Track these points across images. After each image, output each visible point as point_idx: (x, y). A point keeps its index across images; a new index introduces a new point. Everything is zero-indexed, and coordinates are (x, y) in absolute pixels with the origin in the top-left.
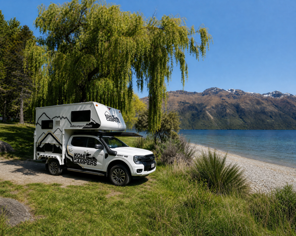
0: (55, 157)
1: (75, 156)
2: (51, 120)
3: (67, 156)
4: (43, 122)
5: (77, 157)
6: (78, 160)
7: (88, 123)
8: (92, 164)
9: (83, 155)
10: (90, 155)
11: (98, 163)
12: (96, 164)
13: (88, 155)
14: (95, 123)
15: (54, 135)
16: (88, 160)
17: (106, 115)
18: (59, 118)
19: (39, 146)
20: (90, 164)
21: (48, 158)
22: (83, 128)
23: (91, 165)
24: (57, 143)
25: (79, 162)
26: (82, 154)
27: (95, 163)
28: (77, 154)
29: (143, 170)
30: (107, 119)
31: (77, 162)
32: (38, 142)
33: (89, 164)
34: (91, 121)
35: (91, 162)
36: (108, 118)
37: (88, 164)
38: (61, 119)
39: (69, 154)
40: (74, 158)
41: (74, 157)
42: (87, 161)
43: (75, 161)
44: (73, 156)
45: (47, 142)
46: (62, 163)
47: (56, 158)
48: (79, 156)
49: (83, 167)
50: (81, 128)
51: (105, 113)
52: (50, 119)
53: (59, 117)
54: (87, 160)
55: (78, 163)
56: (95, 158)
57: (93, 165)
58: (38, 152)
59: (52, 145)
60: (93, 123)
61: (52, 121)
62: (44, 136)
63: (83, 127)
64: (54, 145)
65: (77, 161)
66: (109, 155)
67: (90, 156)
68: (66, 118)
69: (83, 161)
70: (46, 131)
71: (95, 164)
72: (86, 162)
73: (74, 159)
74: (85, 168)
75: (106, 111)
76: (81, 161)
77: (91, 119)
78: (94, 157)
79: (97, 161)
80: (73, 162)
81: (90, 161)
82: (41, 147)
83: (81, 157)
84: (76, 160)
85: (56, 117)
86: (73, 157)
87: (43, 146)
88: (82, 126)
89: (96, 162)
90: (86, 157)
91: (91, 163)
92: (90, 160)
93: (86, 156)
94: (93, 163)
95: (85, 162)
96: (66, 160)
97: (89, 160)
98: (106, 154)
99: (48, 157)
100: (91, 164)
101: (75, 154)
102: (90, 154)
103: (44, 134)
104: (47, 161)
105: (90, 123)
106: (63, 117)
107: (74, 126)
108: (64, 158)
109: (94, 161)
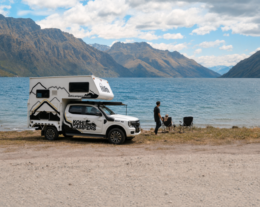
0: (52, 124)
3: (65, 122)
4: (38, 91)
5: (76, 124)
6: (77, 126)
7: (87, 93)
8: (92, 129)
9: (82, 122)
10: (90, 121)
11: (97, 128)
12: (95, 129)
13: (87, 121)
14: (93, 94)
15: (51, 103)
17: (101, 87)
19: (33, 114)
20: (89, 129)
21: (44, 125)
23: (90, 130)
24: (54, 111)
25: (78, 128)
26: (81, 121)
27: (95, 128)
28: (76, 121)
30: (102, 90)
31: (76, 128)
33: (89, 130)
34: (90, 92)
35: (90, 127)
37: (87, 129)
38: (58, 89)
39: (67, 120)
40: (73, 124)
41: (73, 123)
42: (86, 127)
44: (72, 123)
45: (43, 110)
46: (59, 129)
47: (54, 125)
48: (78, 122)
49: (82, 132)
50: (79, 98)
52: (46, 88)
53: (56, 87)
54: (87, 126)
55: (77, 129)
57: (92, 130)
58: (32, 120)
59: (48, 113)
60: (92, 93)
61: (48, 91)
62: (38, 104)
63: (81, 97)
64: (51, 113)
65: (76, 127)
66: (107, 121)
67: (89, 123)
68: (64, 88)
69: (82, 127)
70: (42, 100)
71: (94, 129)
72: (85, 127)
73: (73, 125)
74: (84, 132)
75: (100, 83)
76: (80, 126)
78: (93, 122)
79: (96, 126)
80: (72, 128)
81: (89, 127)
82: (35, 115)
83: (80, 124)
84: (75, 126)
85: (53, 87)
86: (71, 124)
87: (38, 115)
88: (80, 96)
89: (95, 127)
90: (85, 123)
91: (90, 128)
92: (90, 126)
93: (86, 122)
94: (93, 129)
95: (84, 128)
98: (105, 120)
100: (91, 129)
101: (74, 120)
102: (89, 120)
103: (39, 102)
104: (43, 129)
105: (89, 93)
106: (60, 87)
107: (72, 96)
108: (63, 125)
109: (93, 127)
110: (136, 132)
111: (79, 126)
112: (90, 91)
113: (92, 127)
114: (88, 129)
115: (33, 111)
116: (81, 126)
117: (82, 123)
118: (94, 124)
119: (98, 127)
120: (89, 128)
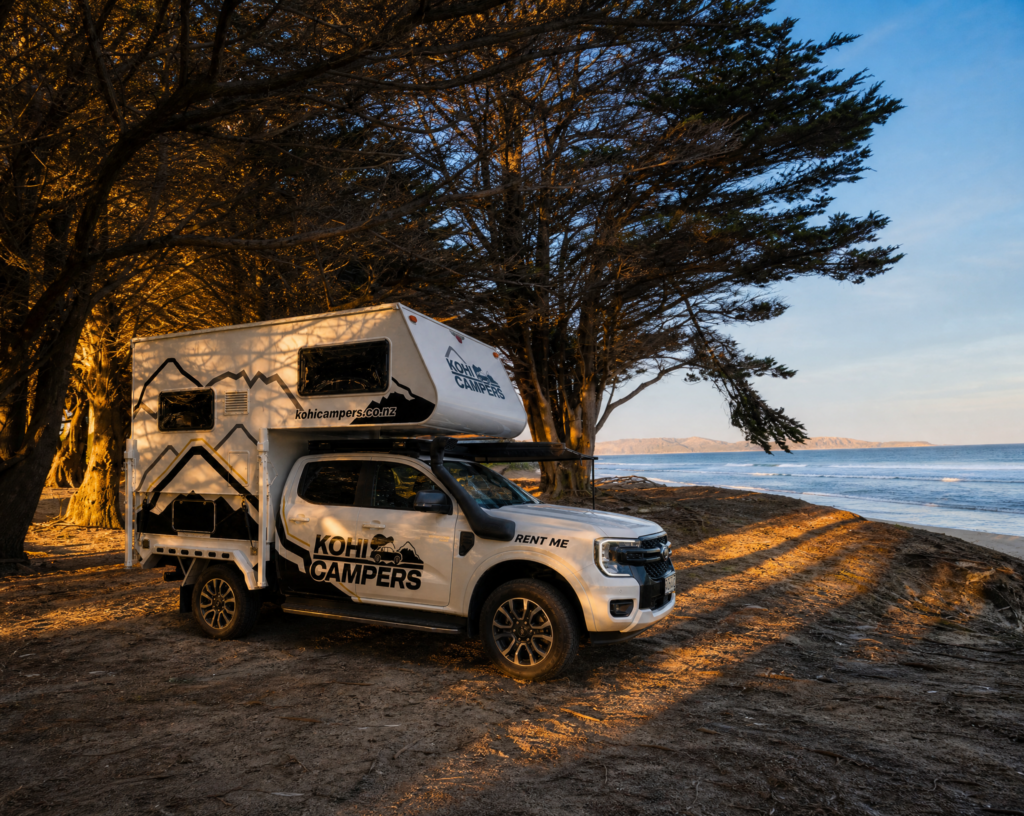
0: (226, 555)
1: (320, 550)
2: (204, 388)
3: (279, 546)
4: (165, 397)
5: (330, 554)
6: (335, 566)
7: (377, 398)
8: (401, 580)
9: (354, 543)
10: (391, 539)
11: (426, 576)
12: (418, 582)
13: (380, 540)
14: (409, 398)
15: (221, 456)
16: (383, 564)
17: (451, 365)
18: (243, 379)
19: (148, 507)
20: (389, 581)
21: (191, 559)
22: (353, 423)
23: (393, 585)
24: (233, 491)
25: (336, 576)
26: (350, 540)
27: (414, 576)
28: (327, 537)
29: (636, 604)
31: (330, 575)
32: (143, 490)
33: (386, 585)
34: (392, 388)
35: (395, 572)
37: (379, 583)
38: (251, 383)
39: (288, 538)
40: (315, 557)
41: (316, 550)
42: (374, 570)
43: (319, 569)
44: (310, 548)
45: (186, 491)
46: (254, 581)
47: (230, 559)
48: (337, 546)
49: (354, 599)
50: (346, 423)
51: (447, 355)
52: (199, 385)
53: (243, 374)
54: (377, 563)
55: (332, 581)
56: (411, 552)
57: (402, 586)
58: (145, 536)
59: (210, 504)
60: (402, 396)
61: (208, 396)
62: (170, 460)
63: (352, 419)
64: (221, 500)
65: (326, 571)
66: (476, 537)
67: (389, 548)
68: (276, 378)
69: (358, 568)
70: (183, 441)
71: (414, 584)
72: (370, 572)
73: (314, 561)
74: (365, 600)
75: (450, 348)
76: (347, 567)
77: (391, 381)
78: (409, 547)
79: (421, 568)
80: (309, 576)
81: (389, 570)
82: (159, 508)
83: (348, 554)
84: (324, 567)
85: (229, 374)
86: (307, 553)
87: (168, 509)
88: (348, 413)
89: (419, 574)
90: (369, 551)
91: (394, 579)
92: (391, 564)
93: (374, 547)
94: (406, 580)
95: (366, 576)
96: (275, 565)
97: (387, 562)
98: (464, 535)
99: (192, 554)
100: (397, 583)
101: (319, 537)
103: (170, 451)
104: (187, 575)
105: (387, 397)
106: (259, 375)
107: (311, 415)
108: (268, 559)
109: (407, 570)
110: (642, 606)
111: (341, 565)
112: (392, 384)
113: (403, 572)
114: (383, 580)
115: (146, 493)
116: (353, 567)
117: (358, 548)
118: (409, 557)
119: (433, 570)
120: (387, 577)
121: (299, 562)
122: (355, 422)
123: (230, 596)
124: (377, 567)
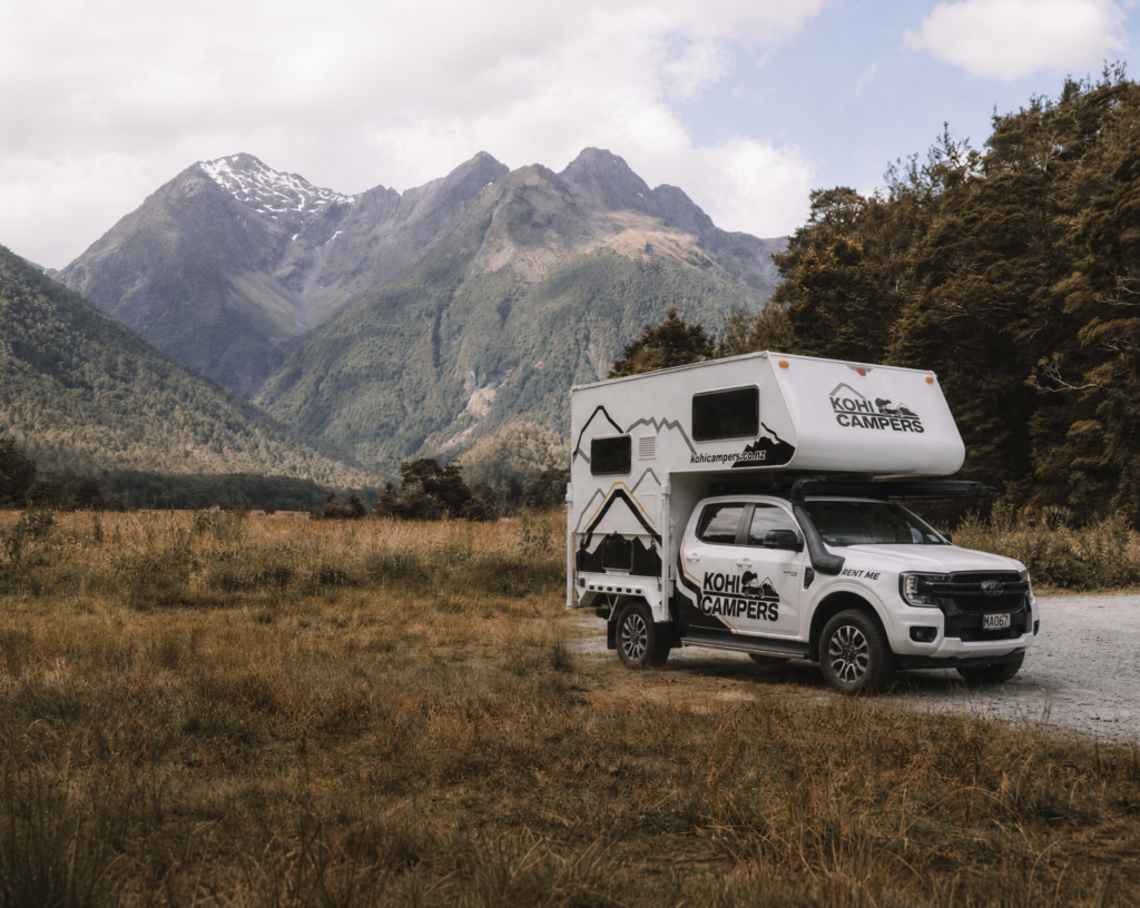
0: (638, 591)
1: (708, 586)
2: (624, 434)
3: (680, 586)
4: (596, 444)
5: (715, 590)
6: (718, 600)
7: (751, 442)
8: (764, 612)
9: (731, 579)
10: (755, 576)
11: (782, 609)
12: (775, 613)
13: (749, 576)
14: (775, 442)
15: (635, 498)
16: (751, 598)
18: (652, 425)
19: (584, 546)
20: (755, 613)
21: (615, 595)
22: (734, 466)
23: (759, 618)
24: (645, 532)
25: (719, 610)
26: (728, 576)
27: (773, 608)
28: (712, 574)
29: (941, 632)
30: (838, 418)
31: (715, 609)
32: (580, 531)
33: (753, 617)
34: (763, 433)
35: (760, 604)
36: (850, 416)
37: (750, 616)
38: (658, 429)
39: (686, 575)
40: (705, 593)
41: (705, 587)
42: (744, 603)
43: (707, 605)
44: (701, 585)
45: (611, 532)
46: (660, 615)
47: (641, 595)
48: (719, 581)
49: (733, 631)
50: (728, 466)
51: (834, 393)
52: (621, 431)
53: (652, 420)
54: (746, 597)
55: (717, 614)
56: (769, 587)
57: (765, 618)
58: (582, 575)
59: (629, 542)
60: (770, 440)
61: (627, 441)
62: (599, 503)
63: (733, 462)
64: (637, 540)
65: (712, 605)
66: (816, 573)
67: (754, 584)
68: (676, 424)
69: (734, 602)
70: (608, 483)
71: (773, 616)
72: (742, 606)
73: (704, 596)
74: (740, 631)
75: (842, 385)
76: (726, 601)
77: (761, 427)
78: (768, 582)
79: (778, 600)
80: (701, 611)
81: (755, 603)
82: (591, 550)
83: (726, 590)
84: (711, 602)
85: (642, 421)
86: (699, 588)
87: (599, 549)
88: (729, 457)
89: (777, 607)
90: (741, 586)
91: (759, 611)
92: (756, 598)
93: (744, 582)
94: (768, 613)
95: (740, 610)
96: (676, 601)
97: (754, 596)
98: (807, 569)
99: (614, 591)
100: (761, 615)
101: (706, 574)
102: (753, 573)
103: (599, 494)
104: (612, 610)
105: (758, 441)
106: (665, 421)
107: (703, 459)
108: (672, 595)
109: (768, 603)
110: (948, 633)
111: (722, 599)
112: (761, 428)
113: (765, 605)
114: (752, 613)
115: (583, 534)
116: (730, 600)
117: (732, 583)
119: (787, 603)
120: (754, 609)
121: (693, 596)
122: (736, 465)
123: (643, 633)
124: (747, 601)
